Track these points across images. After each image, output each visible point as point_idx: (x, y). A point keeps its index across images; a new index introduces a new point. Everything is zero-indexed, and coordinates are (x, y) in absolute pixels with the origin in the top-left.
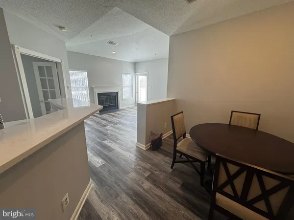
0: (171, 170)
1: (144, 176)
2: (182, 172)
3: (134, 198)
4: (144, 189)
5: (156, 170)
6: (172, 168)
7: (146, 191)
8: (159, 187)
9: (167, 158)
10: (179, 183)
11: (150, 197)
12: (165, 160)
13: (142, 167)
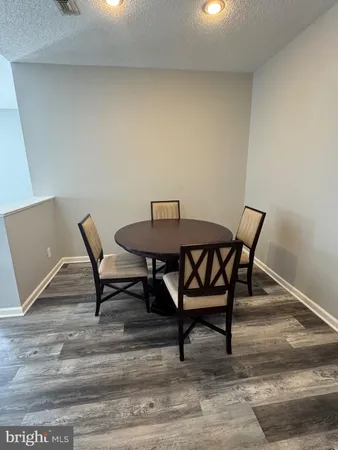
0: (97, 319)
1: (53, 357)
2: (116, 312)
3: (58, 402)
4: (67, 376)
5: (71, 335)
6: (97, 315)
7: (74, 375)
8: (93, 354)
9: (80, 305)
10: (119, 328)
11: (86, 377)
12: (80, 310)
13: (38, 346)
